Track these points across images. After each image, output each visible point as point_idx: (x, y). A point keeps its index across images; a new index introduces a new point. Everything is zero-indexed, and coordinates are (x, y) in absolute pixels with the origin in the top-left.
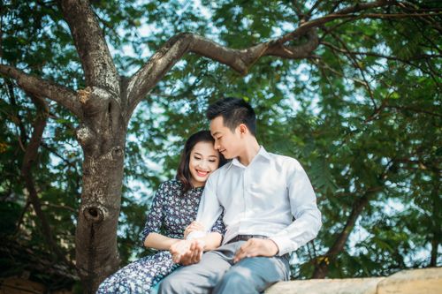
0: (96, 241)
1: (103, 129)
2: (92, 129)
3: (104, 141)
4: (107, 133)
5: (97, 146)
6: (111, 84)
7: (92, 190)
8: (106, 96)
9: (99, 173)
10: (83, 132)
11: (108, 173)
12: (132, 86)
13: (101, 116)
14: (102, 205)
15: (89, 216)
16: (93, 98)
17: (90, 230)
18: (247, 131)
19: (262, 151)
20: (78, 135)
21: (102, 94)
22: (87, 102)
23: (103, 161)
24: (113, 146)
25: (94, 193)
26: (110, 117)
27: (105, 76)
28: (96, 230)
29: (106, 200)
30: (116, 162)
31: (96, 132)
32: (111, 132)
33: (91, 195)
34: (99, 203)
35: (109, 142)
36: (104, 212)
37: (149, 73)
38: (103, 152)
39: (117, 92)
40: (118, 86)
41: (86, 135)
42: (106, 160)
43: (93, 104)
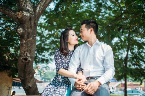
0: (26, 68)
1: (28, 28)
2: (23, 29)
3: (29, 33)
4: (30, 30)
5: (26, 36)
6: (29, 9)
7: (24, 52)
8: (29, 15)
9: (27, 45)
10: (20, 30)
11: (31, 45)
12: (38, 10)
13: (27, 23)
14: (29, 57)
15: (24, 61)
16: (24, 16)
17: (24, 65)
18: (93, 31)
19: (97, 41)
20: (18, 31)
21: (27, 14)
22: (21, 18)
23: (29, 41)
24: (32, 35)
25: (25, 53)
26: (31, 23)
27: (27, 5)
28: (26, 65)
29: (30, 55)
30: (34, 41)
31: (25, 30)
32: (31, 29)
33: (24, 54)
34: (28, 56)
35: (31, 34)
36: (30, 59)
37: (44, 4)
38: (28, 37)
39: (32, 13)
40: (33, 10)
41: (21, 31)
42: (30, 40)
43: (24, 19)
